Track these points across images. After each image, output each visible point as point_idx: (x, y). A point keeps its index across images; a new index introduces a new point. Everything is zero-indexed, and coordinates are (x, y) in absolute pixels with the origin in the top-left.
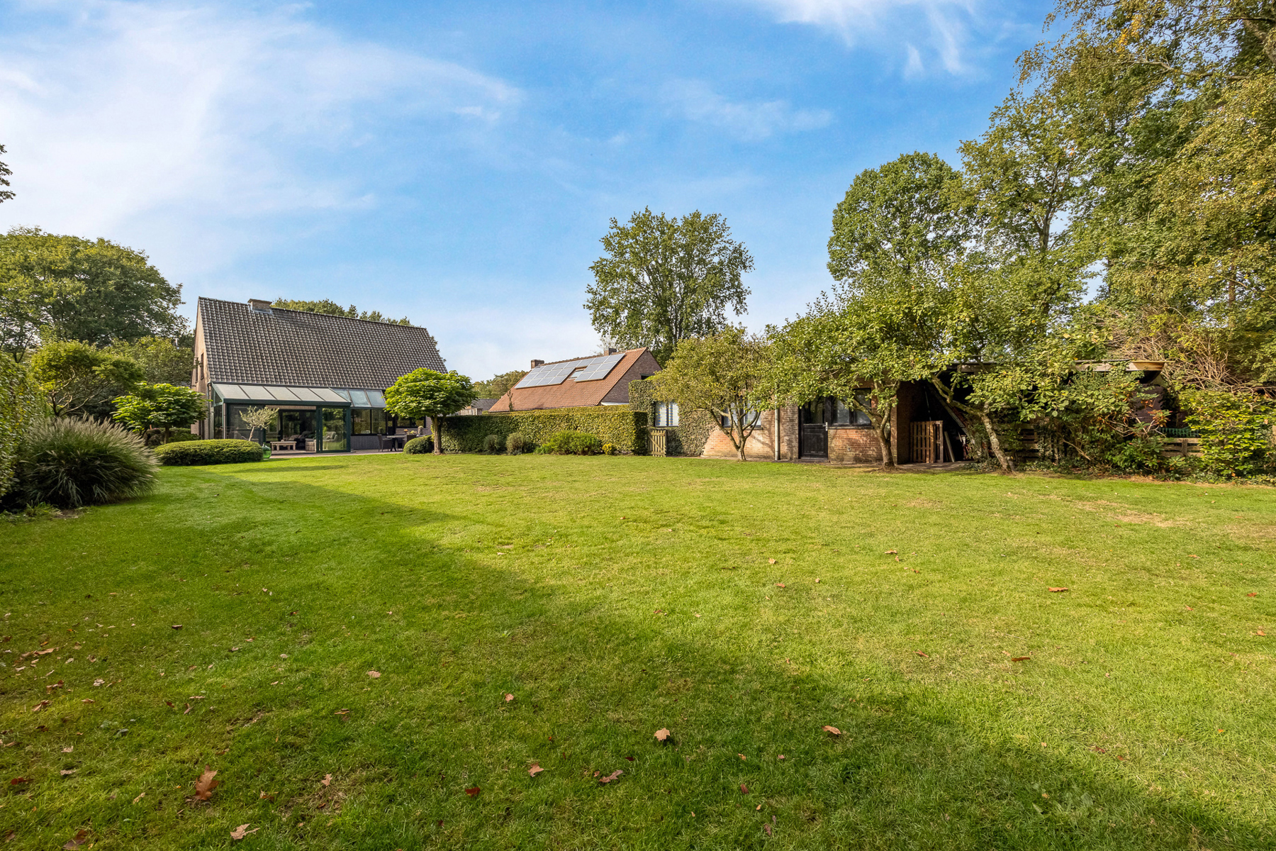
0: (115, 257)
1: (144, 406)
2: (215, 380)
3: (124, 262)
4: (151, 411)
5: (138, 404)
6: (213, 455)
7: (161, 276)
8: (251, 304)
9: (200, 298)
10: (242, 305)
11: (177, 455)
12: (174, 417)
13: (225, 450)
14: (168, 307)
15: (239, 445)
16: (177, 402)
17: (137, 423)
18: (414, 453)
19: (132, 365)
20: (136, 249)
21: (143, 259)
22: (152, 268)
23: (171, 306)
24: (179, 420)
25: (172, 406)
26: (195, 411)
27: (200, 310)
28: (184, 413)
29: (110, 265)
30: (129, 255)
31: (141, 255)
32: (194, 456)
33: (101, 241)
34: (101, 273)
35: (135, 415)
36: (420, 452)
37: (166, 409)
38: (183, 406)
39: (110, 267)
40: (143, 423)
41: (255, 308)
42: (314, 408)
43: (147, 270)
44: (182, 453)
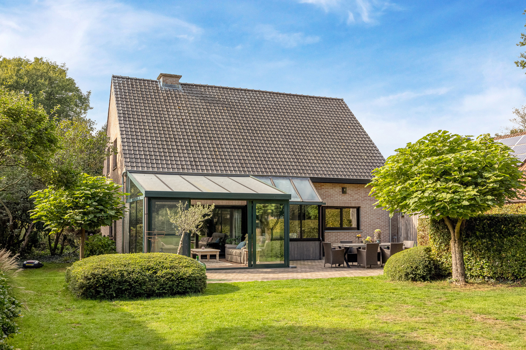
0: (45, 71)
1: (60, 202)
2: (130, 168)
3: (51, 74)
4: (67, 208)
5: (55, 199)
6: (143, 283)
7: (76, 86)
8: (161, 80)
9: (114, 77)
10: (152, 81)
11: (98, 281)
12: (91, 216)
13: (159, 274)
14: (81, 112)
15: (175, 263)
16: (94, 196)
17: (53, 225)
18: (414, 280)
19: (40, 120)
20: (59, 64)
21: (64, 71)
22: (70, 79)
23: (83, 111)
24: (95, 220)
25: (89, 202)
26: (112, 209)
27: (113, 90)
28: (101, 210)
29: (41, 76)
30: (54, 68)
31: (63, 68)
32: (119, 283)
33: (37, 59)
34: (36, 85)
35: (52, 213)
36: (424, 278)
37: (83, 207)
38: (100, 202)
39: (41, 80)
40: (59, 224)
41: (166, 84)
42: (244, 203)
43: (67, 80)
44: (104, 278)
